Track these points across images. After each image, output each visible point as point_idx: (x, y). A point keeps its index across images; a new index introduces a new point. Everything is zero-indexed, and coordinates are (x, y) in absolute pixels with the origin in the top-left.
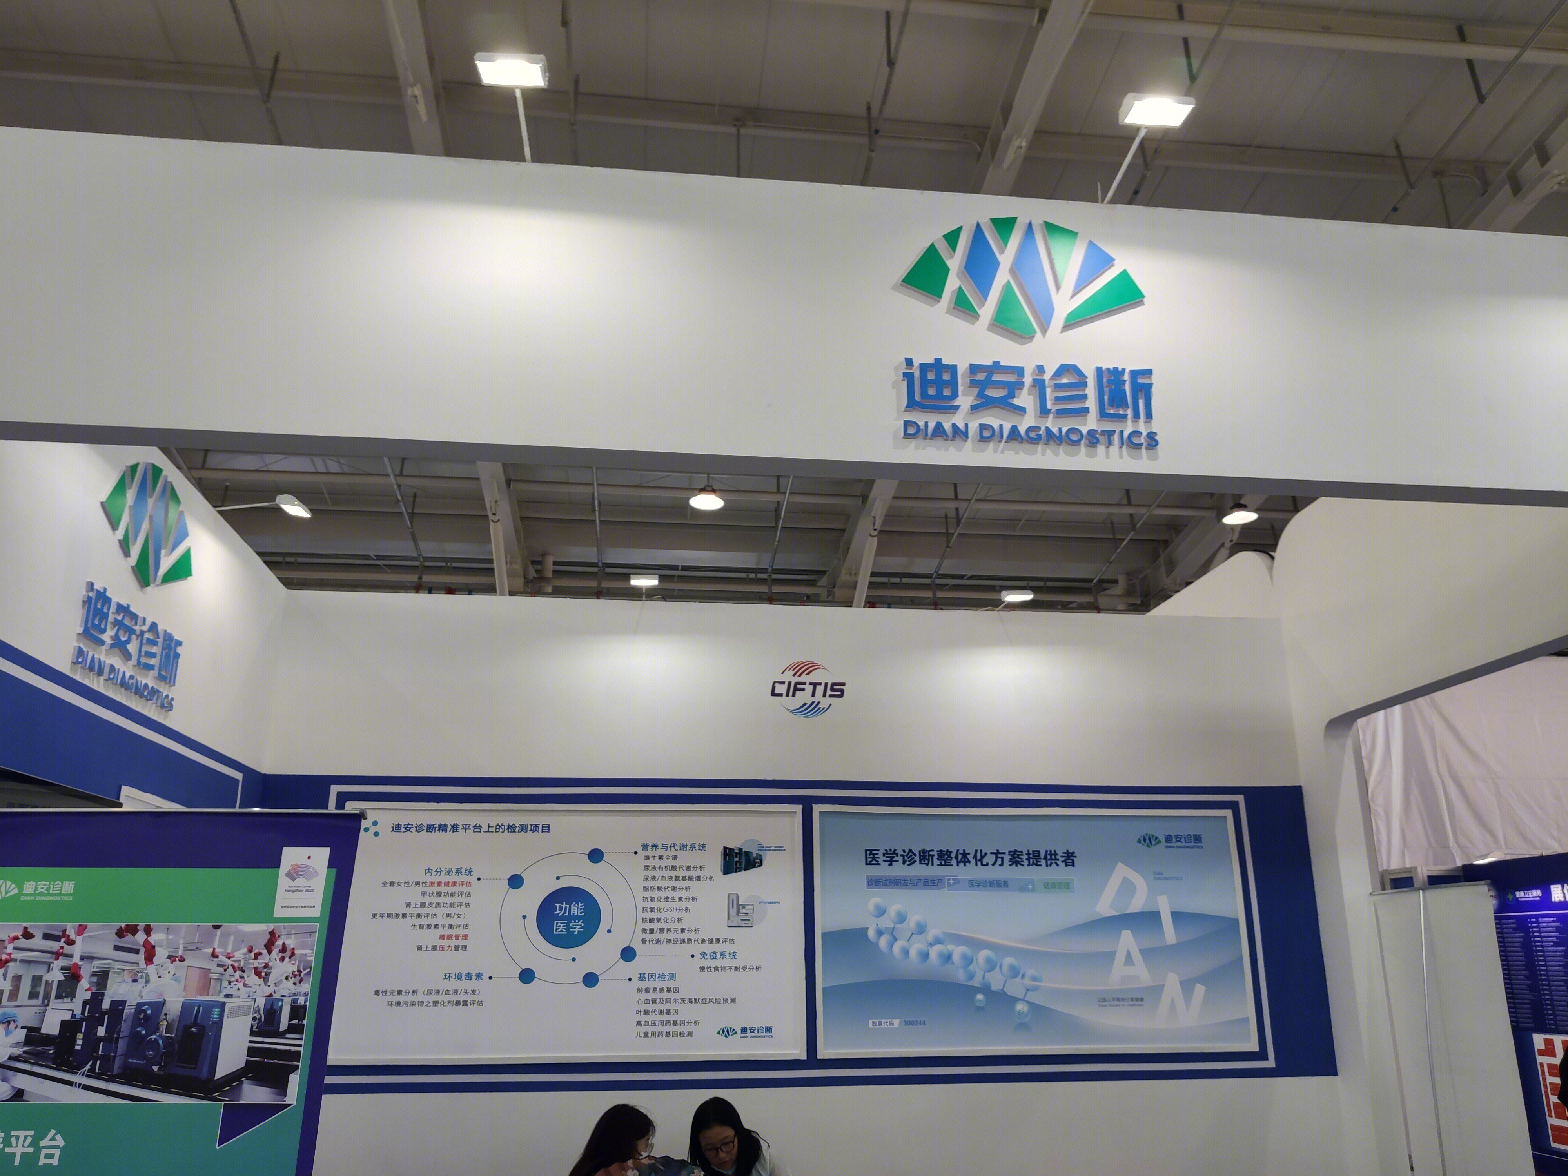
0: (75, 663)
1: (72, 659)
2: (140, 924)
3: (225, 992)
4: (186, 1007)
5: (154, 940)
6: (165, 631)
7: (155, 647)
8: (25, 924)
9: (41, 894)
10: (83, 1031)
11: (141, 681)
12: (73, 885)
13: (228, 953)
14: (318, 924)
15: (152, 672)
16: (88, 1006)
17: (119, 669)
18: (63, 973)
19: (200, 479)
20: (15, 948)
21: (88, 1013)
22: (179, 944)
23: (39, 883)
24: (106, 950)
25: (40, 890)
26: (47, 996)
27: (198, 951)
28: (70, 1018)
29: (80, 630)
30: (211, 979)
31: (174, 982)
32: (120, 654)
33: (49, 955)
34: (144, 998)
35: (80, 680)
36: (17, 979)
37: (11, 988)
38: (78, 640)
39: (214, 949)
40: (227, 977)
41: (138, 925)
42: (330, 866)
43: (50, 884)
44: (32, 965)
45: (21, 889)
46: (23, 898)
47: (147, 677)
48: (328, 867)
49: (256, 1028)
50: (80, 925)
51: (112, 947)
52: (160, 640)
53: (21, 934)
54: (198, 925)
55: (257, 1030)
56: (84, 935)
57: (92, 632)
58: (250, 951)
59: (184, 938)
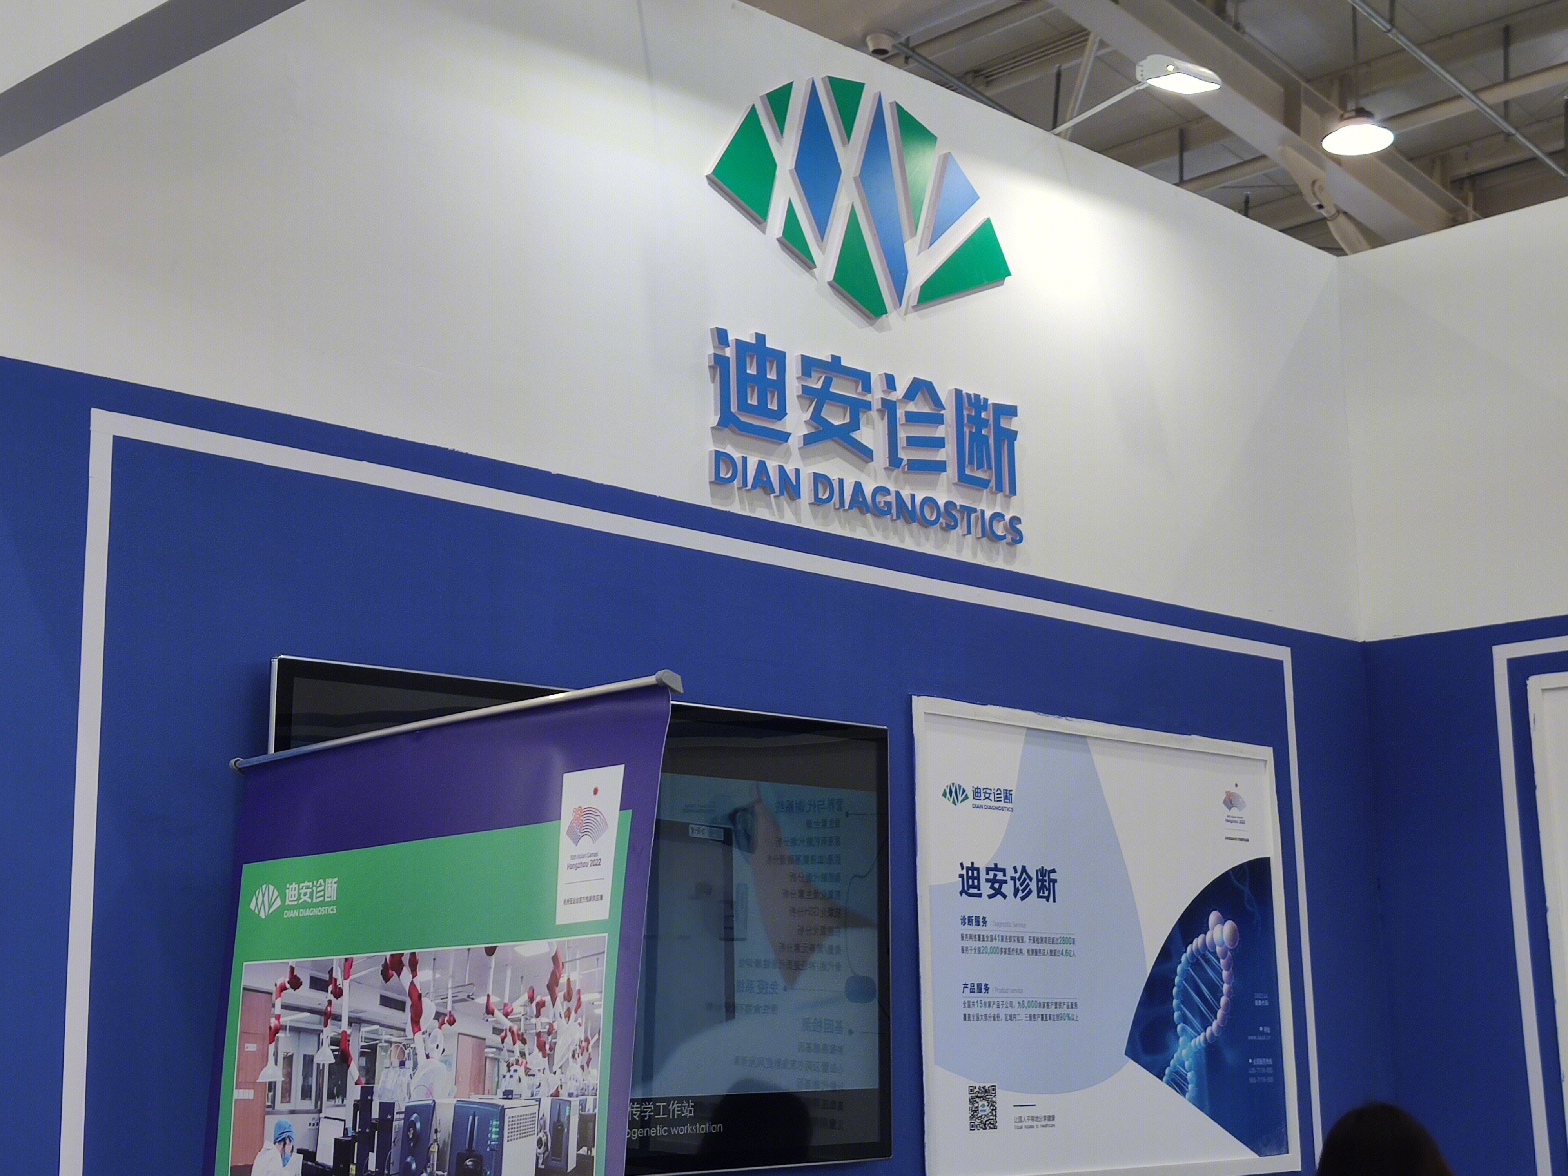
0: (718, 481)
1: (710, 477)
2: (405, 952)
3: (505, 1085)
4: (460, 1114)
5: (421, 983)
6: (958, 393)
7: (942, 427)
8: (291, 962)
9: (305, 906)
10: (355, 1162)
11: (913, 497)
12: (336, 885)
13: (505, 1005)
14: (606, 934)
15: (944, 474)
16: (358, 1112)
17: (841, 481)
18: (333, 1051)
19: (1506, 103)
20: (285, 1007)
21: (359, 1128)
22: (447, 989)
23: (302, 885)
24: (372, 1008)
25: (304, 898)
26: (319, 1097)
27: (470, 1002)
28: (342, 1135)
29: (714, 419)
30: (486, 1058)
31: (443, 1064)
32: (840, 450)
33: (317, 1018)
34: (413, 1098)
35: (747, 513)
36: (289, 1060)
37: (283, 1079)
38: (716, 440)
39: (488, 996)
40: (505, 1055)
41: (402, 954)
42: (623, 808)
43: (313, 886)
44: (303, 1036)
45: (283, 896)
46: (288, 914)
47: (934, 485)
48: (621, 810)
49: (542, 1164)
50: (346, 959)
51: (378, 1000)
52: (949, 413)
53: (288, 980)
54: (469, 949)
55: (543, 1167)
56: (351, 977)
57: (743, 419)
58: (531, 999)
59: (453, 977)
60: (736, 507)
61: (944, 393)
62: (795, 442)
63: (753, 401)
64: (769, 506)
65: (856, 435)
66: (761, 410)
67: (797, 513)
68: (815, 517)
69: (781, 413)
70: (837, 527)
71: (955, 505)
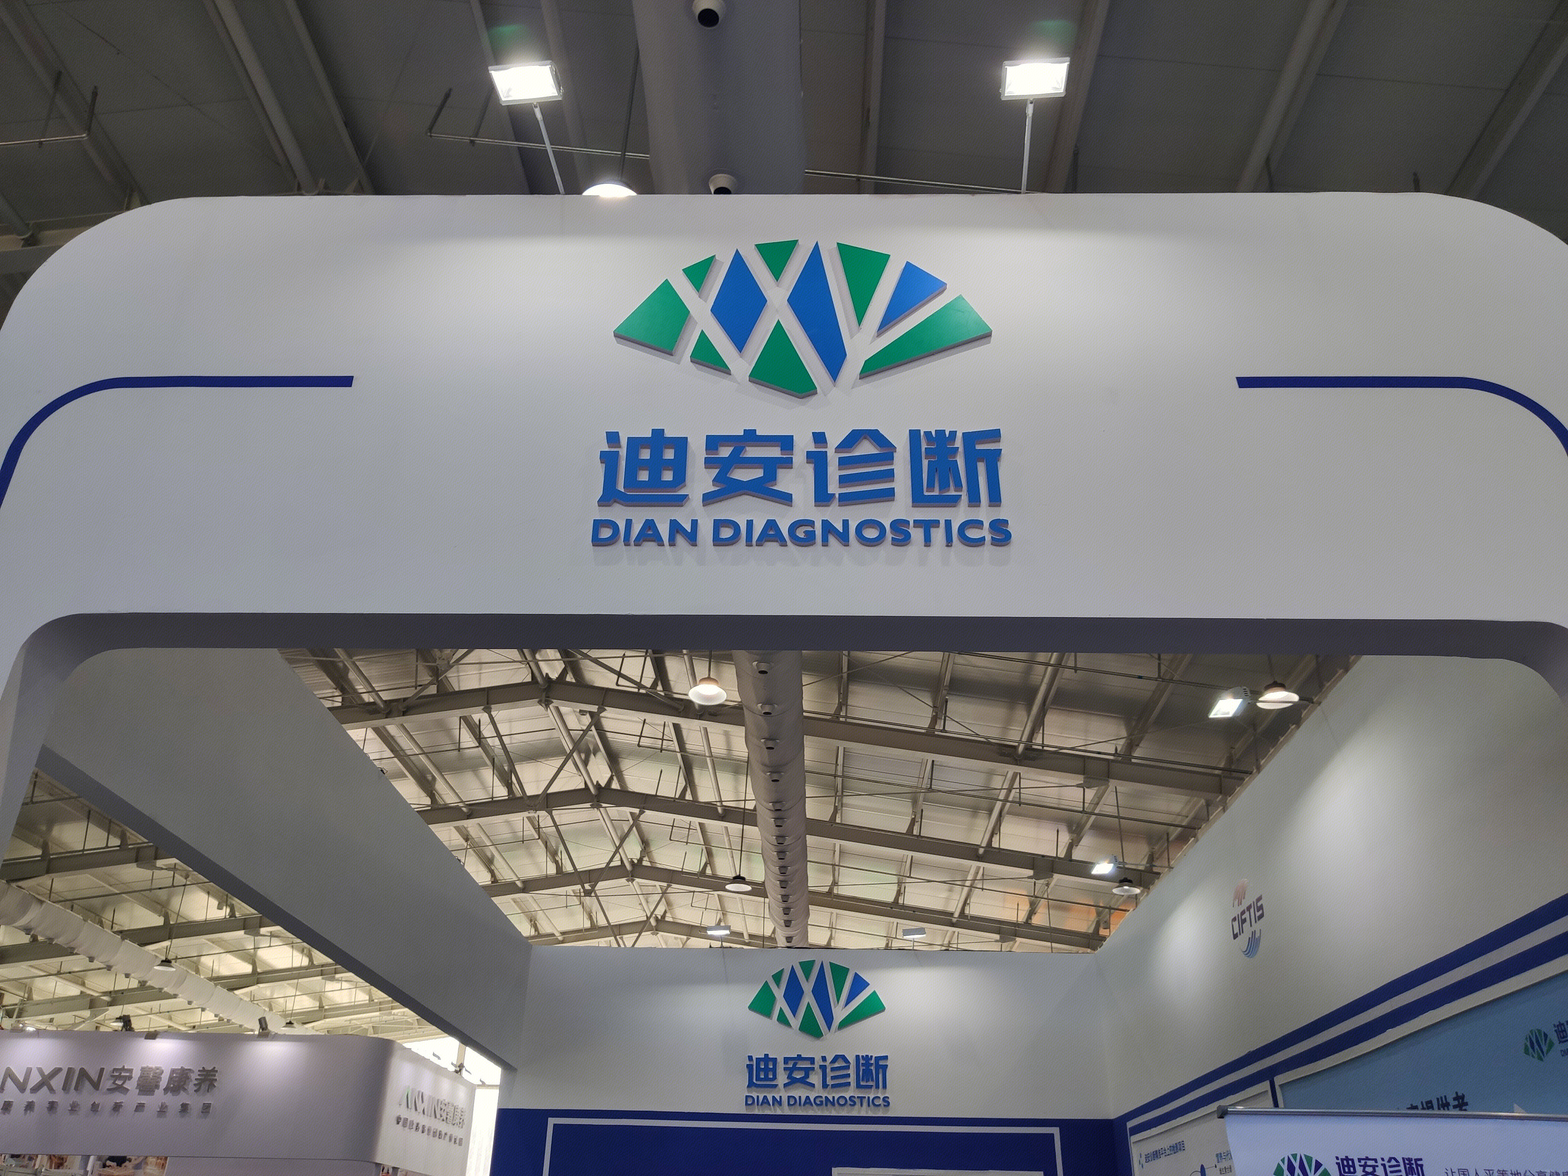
60: (756, 1112)
61: (852, 1059)
62: (781, 1086)
63: (762, 1076)
64: (770, 1109)
65: (808, 1080)
66: (766, 1078)
67: (782, 1110)
68: (790, 1110)
69: (775, 1078)
70: (800, 1112)
71: (854, 1097)
